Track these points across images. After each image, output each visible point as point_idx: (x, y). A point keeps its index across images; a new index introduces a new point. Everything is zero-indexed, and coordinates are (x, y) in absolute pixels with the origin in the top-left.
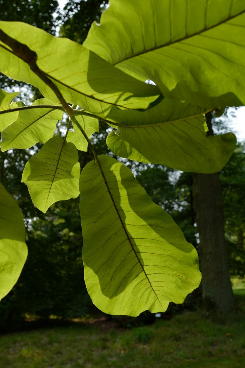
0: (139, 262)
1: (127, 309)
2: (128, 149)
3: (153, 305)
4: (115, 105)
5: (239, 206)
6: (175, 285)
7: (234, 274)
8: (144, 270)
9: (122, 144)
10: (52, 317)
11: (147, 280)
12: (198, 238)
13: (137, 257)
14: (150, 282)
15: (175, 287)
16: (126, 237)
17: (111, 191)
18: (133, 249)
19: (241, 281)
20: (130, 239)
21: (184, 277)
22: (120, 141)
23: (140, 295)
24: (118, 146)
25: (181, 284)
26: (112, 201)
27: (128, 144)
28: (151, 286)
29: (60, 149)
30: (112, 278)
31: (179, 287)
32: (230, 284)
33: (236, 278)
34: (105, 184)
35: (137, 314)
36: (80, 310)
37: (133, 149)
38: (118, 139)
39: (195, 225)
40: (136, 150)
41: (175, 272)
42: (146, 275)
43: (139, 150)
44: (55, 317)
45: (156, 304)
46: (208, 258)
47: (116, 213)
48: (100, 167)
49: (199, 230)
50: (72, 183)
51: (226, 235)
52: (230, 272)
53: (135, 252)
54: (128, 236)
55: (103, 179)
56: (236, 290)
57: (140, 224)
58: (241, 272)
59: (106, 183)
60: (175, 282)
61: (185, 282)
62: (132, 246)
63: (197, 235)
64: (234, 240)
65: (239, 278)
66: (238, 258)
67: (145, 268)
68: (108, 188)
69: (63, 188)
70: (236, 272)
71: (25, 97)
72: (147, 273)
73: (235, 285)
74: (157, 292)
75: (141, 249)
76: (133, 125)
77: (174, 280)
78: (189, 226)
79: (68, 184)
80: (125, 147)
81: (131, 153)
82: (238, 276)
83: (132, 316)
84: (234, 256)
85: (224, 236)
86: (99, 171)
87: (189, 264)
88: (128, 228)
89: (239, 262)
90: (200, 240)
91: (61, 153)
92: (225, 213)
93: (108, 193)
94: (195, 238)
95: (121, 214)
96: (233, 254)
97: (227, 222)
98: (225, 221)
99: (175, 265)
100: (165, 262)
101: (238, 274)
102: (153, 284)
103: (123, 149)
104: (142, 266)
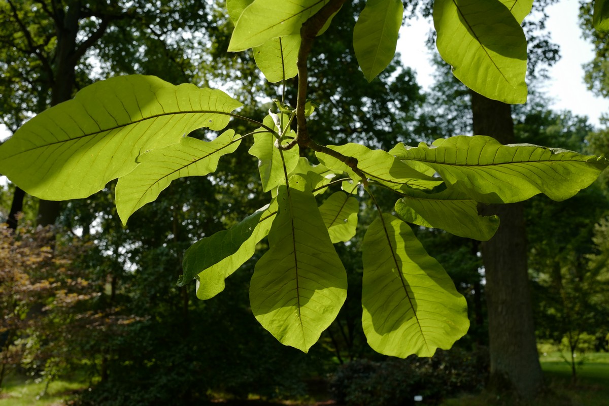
0: (412, 307)
1: (396, 351)
2: (413, 215)
3: (420, 349)
4: (406, 184)
5: (553, 224)
6: (444, 331)
7: (544, 337)
8: (416, 315)
9: (409, 210)
10: (252, 397)
11: (417, 325)
12: (483, 277)
13: (411, 302)
14: (420, 327)
15: (444, 333)
16: (402, 285)
17: (391, 244)
18: (408, 295)
19: (555, 348)
20: (405, 286)
21: (453, 324)
22: (407, 208)
23: (409, 338)
24: (405, 212)
25: (449, 330)
26: (391, 253)
27: (413, 211)
28: (421, 330)
29: (344, 203)
30: (386, 320)
31: (447, 334)
32: (537, 354)
33: (547, 343)
34: (386, 238)
35: (405, 356)
36: (295, 386)
37: (418, 216)
38: (405, 206)
39: (479, 254)
40: (420, 216)
41: (445, 319)
42: (417, 319)
43: (423, 216)
44: (256, 397)
45: (423, 349)
46: (500, 309)
47: (395, 263)
48: (384, 224)
49: (485, 262)
50: (346, 229)
51: (530, 271)
52: (537, 333)
53: (409, 299)
54: (403, 284)
55: (385, 233)
56: (545, 363)
57: (415, 274)
58: (556, 334)
59: (388, 237)
60: (444, 328)
61: (454, 329)
62: (407, 292)
63: (482, 271)
64: (545, 281)
65: (553, 344)
66: (551, 311)
67: (417, 313)
68: (389, 242)
69: (336, 233)
70: (548, 333)
71: (200, 47)
72: (418, 318)
73: (545, 354)
74: (426, 337)
75: (416, 296)
76: (417, 197)
77: (443, 326)
78: (469, 256)
79: (343, 231)
80: (411, 214)
81: (416, 218)
82: (552, 341)
83: (400, 357)
84: (545, 307)
85: (527, 274)
86: (382, 227)
87: (458, 312)
88: (406, 276)
89: (552, 317)
90: (487, 280)
91: (343, 206)
92: (530, 236)
93: (389, 246)
94: (479, 277)
95: (399, 264)
96: (542, 304)
97: (533, 251)
98: (531, 248)
99: (446, 312)
100: (436, 309)
101: (551, 336)
102: (423, 329)
103: (409, 215)
104: (415, 312)
